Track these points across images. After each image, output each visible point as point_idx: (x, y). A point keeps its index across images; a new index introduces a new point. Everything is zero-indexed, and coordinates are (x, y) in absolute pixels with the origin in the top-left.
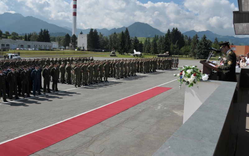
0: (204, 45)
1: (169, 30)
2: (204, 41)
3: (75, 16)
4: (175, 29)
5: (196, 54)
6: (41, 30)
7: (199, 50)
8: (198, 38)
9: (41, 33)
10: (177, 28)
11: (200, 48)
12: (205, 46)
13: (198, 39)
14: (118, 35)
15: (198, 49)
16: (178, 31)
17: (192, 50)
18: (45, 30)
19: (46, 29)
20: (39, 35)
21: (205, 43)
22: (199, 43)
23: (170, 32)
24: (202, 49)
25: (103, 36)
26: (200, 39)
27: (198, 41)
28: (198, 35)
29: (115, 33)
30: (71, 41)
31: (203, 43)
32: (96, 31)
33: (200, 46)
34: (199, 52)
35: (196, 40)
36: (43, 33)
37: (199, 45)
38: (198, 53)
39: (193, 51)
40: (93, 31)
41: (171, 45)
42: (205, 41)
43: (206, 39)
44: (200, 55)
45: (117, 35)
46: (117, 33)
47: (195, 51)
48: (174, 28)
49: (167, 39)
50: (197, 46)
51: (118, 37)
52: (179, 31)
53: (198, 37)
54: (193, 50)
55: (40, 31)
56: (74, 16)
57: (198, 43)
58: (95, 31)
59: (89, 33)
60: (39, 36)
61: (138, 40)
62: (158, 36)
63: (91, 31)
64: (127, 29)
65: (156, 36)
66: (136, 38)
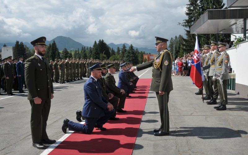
0: (132, 53)
1: (95, 42)
2: (131, 50)
4: (101, 40)
8: (126, 47)
10: (103, 40)
11: (128, 56)
13: (126, 48)
15: (127, 57)
17: (121, 58)
21: (132, 51)
22: (127, 52)
23: (97, 43)
24: (130, 57)
25: (29, 49)
26: (127, 48)
27: (125, 50)
31: (131, 51)
32: (22, 43)
33: (128, 54)
34: (128, 59)
35: (124, 50)
40: (19, 43)
41: (101, 55)
47: (124, 59)
48: (100, 40)
49: (97, 50)
50: (126, 55)
52: (105, 43)
53: (126, 46)
58: (21, 43)
59: (14, 45)
61: (68, 52)
62: (85, 47)
63: (17, 44)
64: (54, 41)
65: (83, 48)
66: (65, 49)
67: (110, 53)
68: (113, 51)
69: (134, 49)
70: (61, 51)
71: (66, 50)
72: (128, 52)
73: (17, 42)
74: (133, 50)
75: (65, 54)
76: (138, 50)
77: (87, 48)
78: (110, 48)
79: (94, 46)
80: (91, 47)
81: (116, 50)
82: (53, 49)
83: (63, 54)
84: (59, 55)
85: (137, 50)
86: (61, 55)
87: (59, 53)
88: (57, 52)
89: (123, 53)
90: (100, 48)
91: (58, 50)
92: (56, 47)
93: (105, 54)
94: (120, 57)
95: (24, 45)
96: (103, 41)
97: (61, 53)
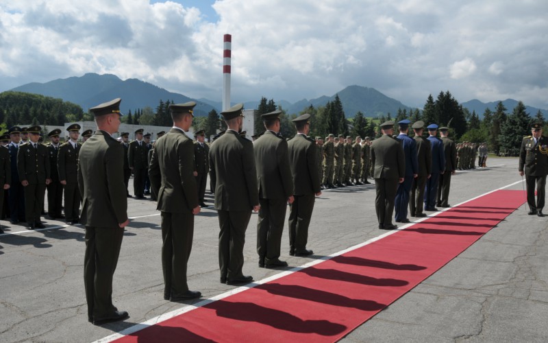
0: (520, 125)
1: (430, 98)
2: (519, 116)
3: (228, 74)
4: (445, 94)
5: (501, 145)
6: (161, 102)
7: (508, 137)
8: (505, 110)
9: (160, 110)
10: (448, 93)
11: (509, 131)
12: (524, 127)
13: (505, 112)
14: (318, 111)
15: (507, 133)
16: (452, 98)
17: (491, 137)
18: (168, 103)
19: (170, 101)
20: (156, 113)
21: (521, 119)
22: (507, 121)
23: (434, 101)
24: (516, 134)
25: (286, 114)
26: (509, 112)
27: (504, 117)
28: (503, 104)
29: (311, 107)
30: (221, 125)
31: (517, 119)
32: (273, 103)
33: (510, 127)
34: (509, 140)
35: (500, 115)
36: (164, 108)
37: (507, 125)
38: (506, 142)
39: (493, 140)
40: (267, 103)
42: (522, 117)
43: (524, 110)
44: (511, 148)
45: (316, 112)
46: (315, 106)
47: (500, 139)
48: (442, 93)
49: (432, 116)
50: (504, 128)
51: (318, 115)
52: (453, 100)
53: (505, 107)
54: (494, 137)
55: (159, 105)
56: (225, 74)
57: (505, 120)
58: (270, 103)
59: (258, 107)
60: (156, 115)
61: (365, 120)
62: (405, 111)
63: (262, 104)
64: (337, 98)
65: (400, 111)
66: (360, 114)
67: (467, 124)
68: (475, 120)
69: (527, 113)
70: (350, 120)
71: (361, 117)
72: (510, 122)
73: (264, 101)
74: (524, 115)
75: (358, 124)
76: (544, 117)
77: (411, 111)
78: (467, 112)
79: (427, 107)
80: (417, 110)
81: (482, 117)
82: (332, 115)
83: (354, 124)
84: (346, 127)
85: (539, 115)
86: (350, 128)
87: (346, 123)
88: (341, 121)
89: (497, 123)
90: (441, 111)
91: (344, 117)
92: (341, 109)
93: (451, 126)
94: (489, 134)
95: (275, 106)
96: (448, 95)
97: (350, 123)
